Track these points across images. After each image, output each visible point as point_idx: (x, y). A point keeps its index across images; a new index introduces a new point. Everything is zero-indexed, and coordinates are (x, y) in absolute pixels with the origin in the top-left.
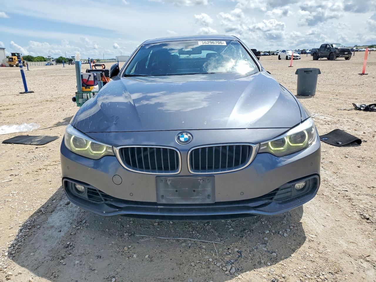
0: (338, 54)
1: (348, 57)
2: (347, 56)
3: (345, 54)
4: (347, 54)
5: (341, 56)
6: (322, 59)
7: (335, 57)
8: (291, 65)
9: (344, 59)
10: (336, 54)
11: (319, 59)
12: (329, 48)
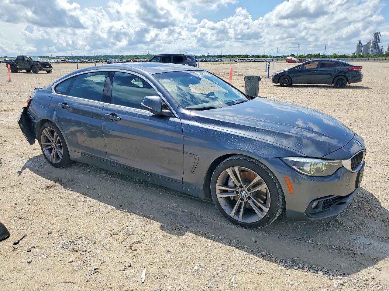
0: (40, 67)
1: (50, 71)
2: (49, 69)
3: (46, 68)
4: (48, 68)
5: (44, 69)
6: (21, 71)
7: (38, 70)
8: (10, 79)
9: (45, 72)
10: (39, 67)
11: (18, 72)
12: (28, 61)
